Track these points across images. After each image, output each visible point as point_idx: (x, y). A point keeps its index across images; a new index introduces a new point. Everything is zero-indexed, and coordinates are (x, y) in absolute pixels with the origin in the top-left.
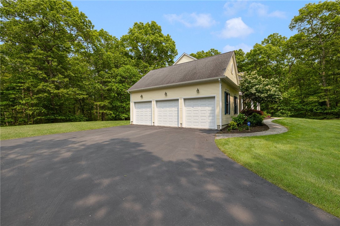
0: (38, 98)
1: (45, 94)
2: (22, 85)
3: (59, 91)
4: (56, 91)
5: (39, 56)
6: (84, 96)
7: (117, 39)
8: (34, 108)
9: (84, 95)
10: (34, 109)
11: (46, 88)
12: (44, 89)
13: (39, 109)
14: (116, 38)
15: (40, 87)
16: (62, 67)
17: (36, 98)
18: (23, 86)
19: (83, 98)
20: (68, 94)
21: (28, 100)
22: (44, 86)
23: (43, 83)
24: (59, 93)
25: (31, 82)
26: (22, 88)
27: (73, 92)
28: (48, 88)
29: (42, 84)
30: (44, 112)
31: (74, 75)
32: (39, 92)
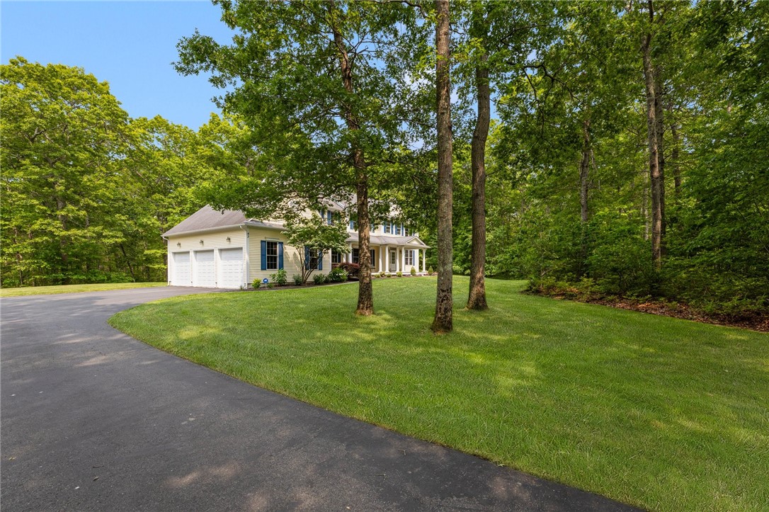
0: (36, 245)
1: (45, 238)
2: (7, 223)
3: (69, 233)
4: (64, 233)
5: (33, 177)
6: (117, 240)
7: (191, 131)
8: (28, 261)
9: (118, 237)
10: (29, 263)
11: (46, 229)
12: (42, 229)
13: (37, 263)
14: (190, 129)
15: (36, 227)
16: (75, 192)
17: (31, 244)
18: (9, 225)
19: (116, 242)
20: (85, 237)
21: (18, 247)
22: (42, 224)
23: (41, 219)
24: (69, 235)
25: (22, 217)
26: (6, 227)
27: (94, 232)
28: (50, 228)
29: (39, 222)
30: (45, 267)
31: (96, 205)
32: (36, 234)
